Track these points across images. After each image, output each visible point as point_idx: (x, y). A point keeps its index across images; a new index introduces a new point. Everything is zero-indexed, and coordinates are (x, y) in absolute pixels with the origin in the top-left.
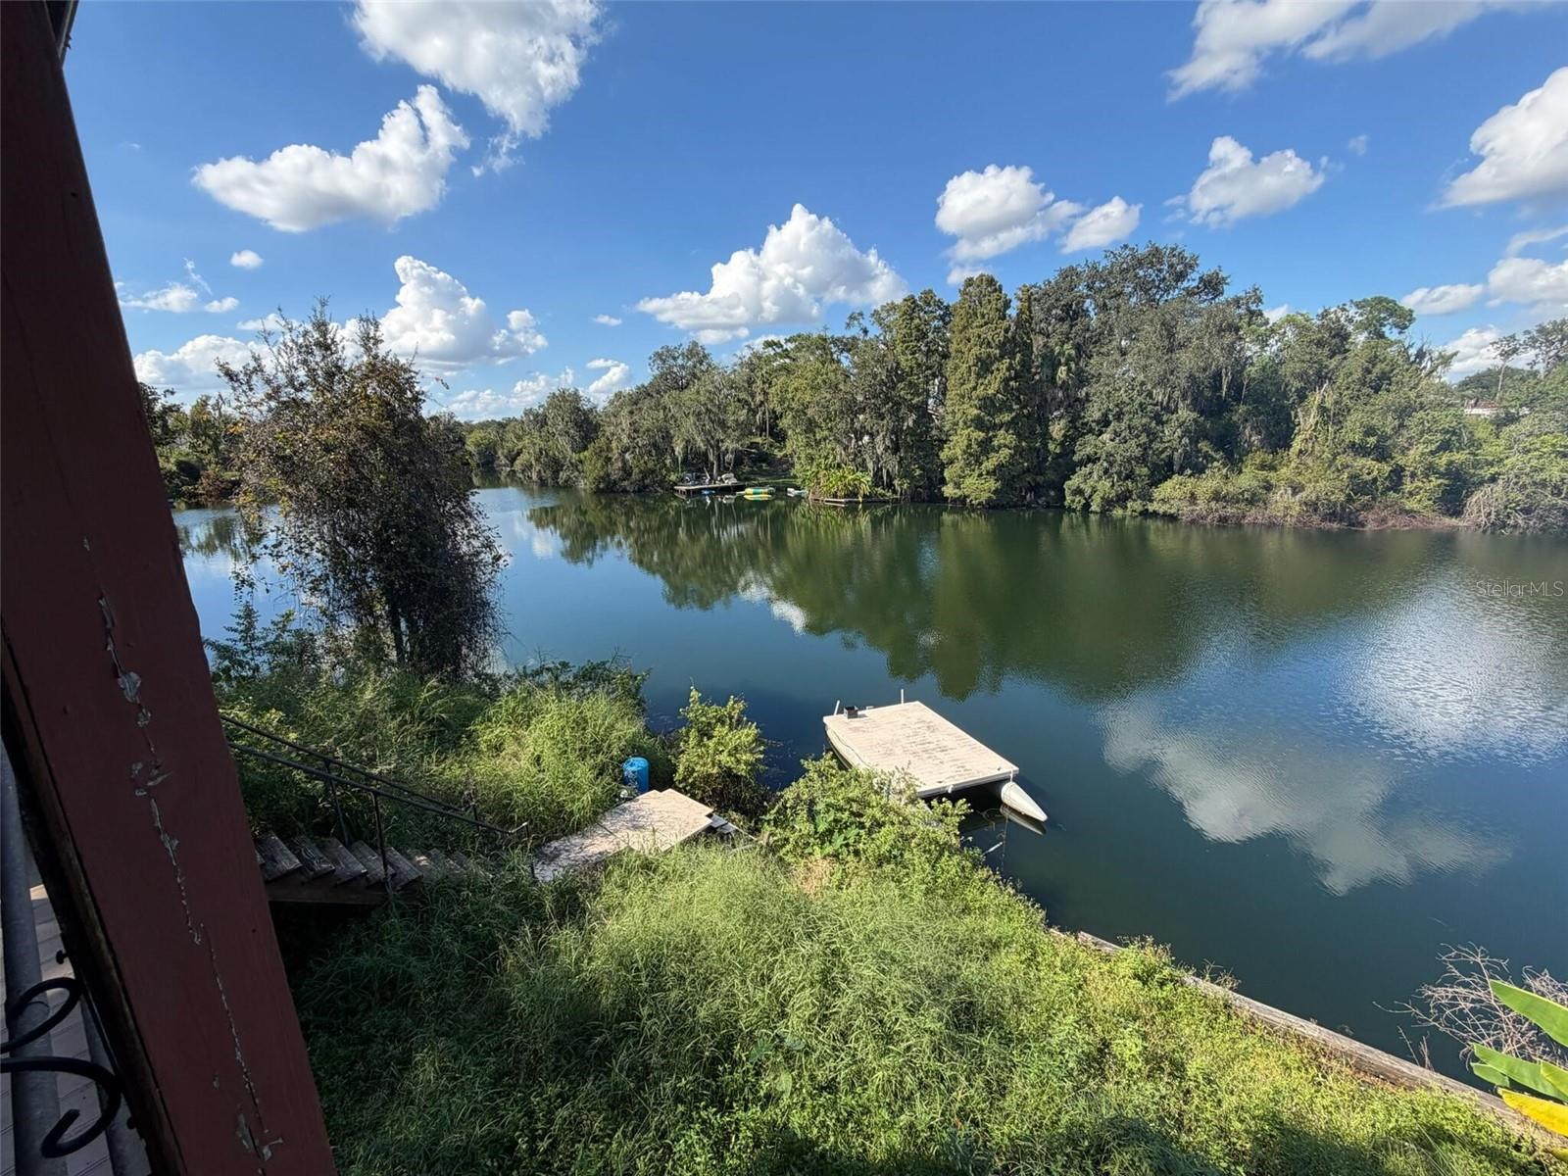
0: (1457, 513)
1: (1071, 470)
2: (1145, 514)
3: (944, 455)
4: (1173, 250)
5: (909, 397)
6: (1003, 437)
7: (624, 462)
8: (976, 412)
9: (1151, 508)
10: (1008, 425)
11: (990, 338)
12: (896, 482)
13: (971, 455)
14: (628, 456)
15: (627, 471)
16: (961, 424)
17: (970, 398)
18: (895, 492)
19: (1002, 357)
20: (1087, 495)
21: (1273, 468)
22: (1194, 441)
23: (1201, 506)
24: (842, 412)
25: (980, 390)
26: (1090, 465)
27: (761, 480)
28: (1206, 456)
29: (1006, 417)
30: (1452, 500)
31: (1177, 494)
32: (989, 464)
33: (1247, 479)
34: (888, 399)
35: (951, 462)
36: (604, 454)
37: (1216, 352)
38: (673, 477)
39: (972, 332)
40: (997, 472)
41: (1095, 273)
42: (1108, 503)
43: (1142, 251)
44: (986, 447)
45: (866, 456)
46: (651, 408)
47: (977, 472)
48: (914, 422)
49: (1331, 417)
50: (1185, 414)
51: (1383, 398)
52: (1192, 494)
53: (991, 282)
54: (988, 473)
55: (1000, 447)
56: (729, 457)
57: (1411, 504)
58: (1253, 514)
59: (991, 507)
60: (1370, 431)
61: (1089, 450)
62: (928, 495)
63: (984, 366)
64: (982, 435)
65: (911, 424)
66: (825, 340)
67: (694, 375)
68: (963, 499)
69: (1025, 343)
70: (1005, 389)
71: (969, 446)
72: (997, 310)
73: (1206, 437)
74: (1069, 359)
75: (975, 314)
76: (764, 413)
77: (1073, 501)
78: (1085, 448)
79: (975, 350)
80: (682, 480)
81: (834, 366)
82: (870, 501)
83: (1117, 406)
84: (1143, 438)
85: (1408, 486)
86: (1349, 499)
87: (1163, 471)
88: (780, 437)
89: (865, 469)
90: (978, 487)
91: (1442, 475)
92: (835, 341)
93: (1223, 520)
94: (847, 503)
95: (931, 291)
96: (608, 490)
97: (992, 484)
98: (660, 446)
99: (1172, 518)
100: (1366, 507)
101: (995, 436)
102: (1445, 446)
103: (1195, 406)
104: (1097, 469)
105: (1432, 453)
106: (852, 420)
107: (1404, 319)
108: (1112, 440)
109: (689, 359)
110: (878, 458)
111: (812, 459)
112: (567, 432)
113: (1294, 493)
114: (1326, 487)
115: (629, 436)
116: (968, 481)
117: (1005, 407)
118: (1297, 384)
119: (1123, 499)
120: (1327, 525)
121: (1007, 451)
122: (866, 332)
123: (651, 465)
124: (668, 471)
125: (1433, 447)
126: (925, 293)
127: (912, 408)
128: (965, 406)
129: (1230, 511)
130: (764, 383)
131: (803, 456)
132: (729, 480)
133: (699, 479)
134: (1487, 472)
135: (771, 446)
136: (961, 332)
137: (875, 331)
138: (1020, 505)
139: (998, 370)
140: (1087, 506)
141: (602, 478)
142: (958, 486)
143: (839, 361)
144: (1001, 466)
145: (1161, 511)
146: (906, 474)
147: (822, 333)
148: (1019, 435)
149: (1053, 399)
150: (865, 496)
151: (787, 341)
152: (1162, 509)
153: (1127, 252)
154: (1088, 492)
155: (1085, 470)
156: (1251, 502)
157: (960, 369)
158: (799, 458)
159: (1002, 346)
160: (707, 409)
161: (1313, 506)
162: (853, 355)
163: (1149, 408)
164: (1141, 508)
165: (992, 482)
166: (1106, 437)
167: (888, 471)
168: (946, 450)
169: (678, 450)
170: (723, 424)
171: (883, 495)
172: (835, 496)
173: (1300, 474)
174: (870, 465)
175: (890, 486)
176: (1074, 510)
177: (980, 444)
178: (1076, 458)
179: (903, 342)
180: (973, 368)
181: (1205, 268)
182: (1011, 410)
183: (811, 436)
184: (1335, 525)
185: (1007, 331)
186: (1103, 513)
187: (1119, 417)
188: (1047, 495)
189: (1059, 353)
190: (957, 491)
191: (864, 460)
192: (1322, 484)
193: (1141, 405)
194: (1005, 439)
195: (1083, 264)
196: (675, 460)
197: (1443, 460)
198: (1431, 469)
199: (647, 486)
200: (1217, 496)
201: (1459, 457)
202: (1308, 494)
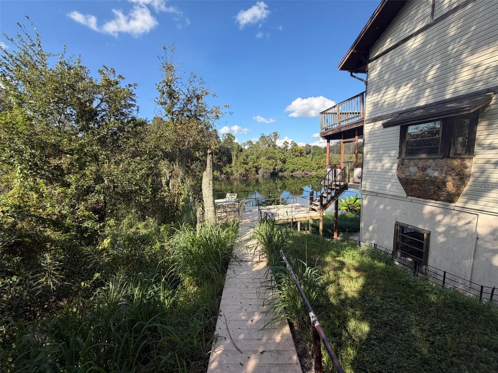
21: (231, 167)
30: (257, 172)
33: (228, 170)
49: (237, 157)
58: (232, 177)
85: (251, 170)
86: (245, 173)
91: (255, 168)
100: (248, 174)
113: (237, 172)
114: (242, 171)
120: (243, 178)
125: (253, 163)
134: (260, 167)
161: (240, 174)
184: (245, 178)
197: (254, 165)
198: (253, 167)
201: (256, 164)
202: (239, 172)
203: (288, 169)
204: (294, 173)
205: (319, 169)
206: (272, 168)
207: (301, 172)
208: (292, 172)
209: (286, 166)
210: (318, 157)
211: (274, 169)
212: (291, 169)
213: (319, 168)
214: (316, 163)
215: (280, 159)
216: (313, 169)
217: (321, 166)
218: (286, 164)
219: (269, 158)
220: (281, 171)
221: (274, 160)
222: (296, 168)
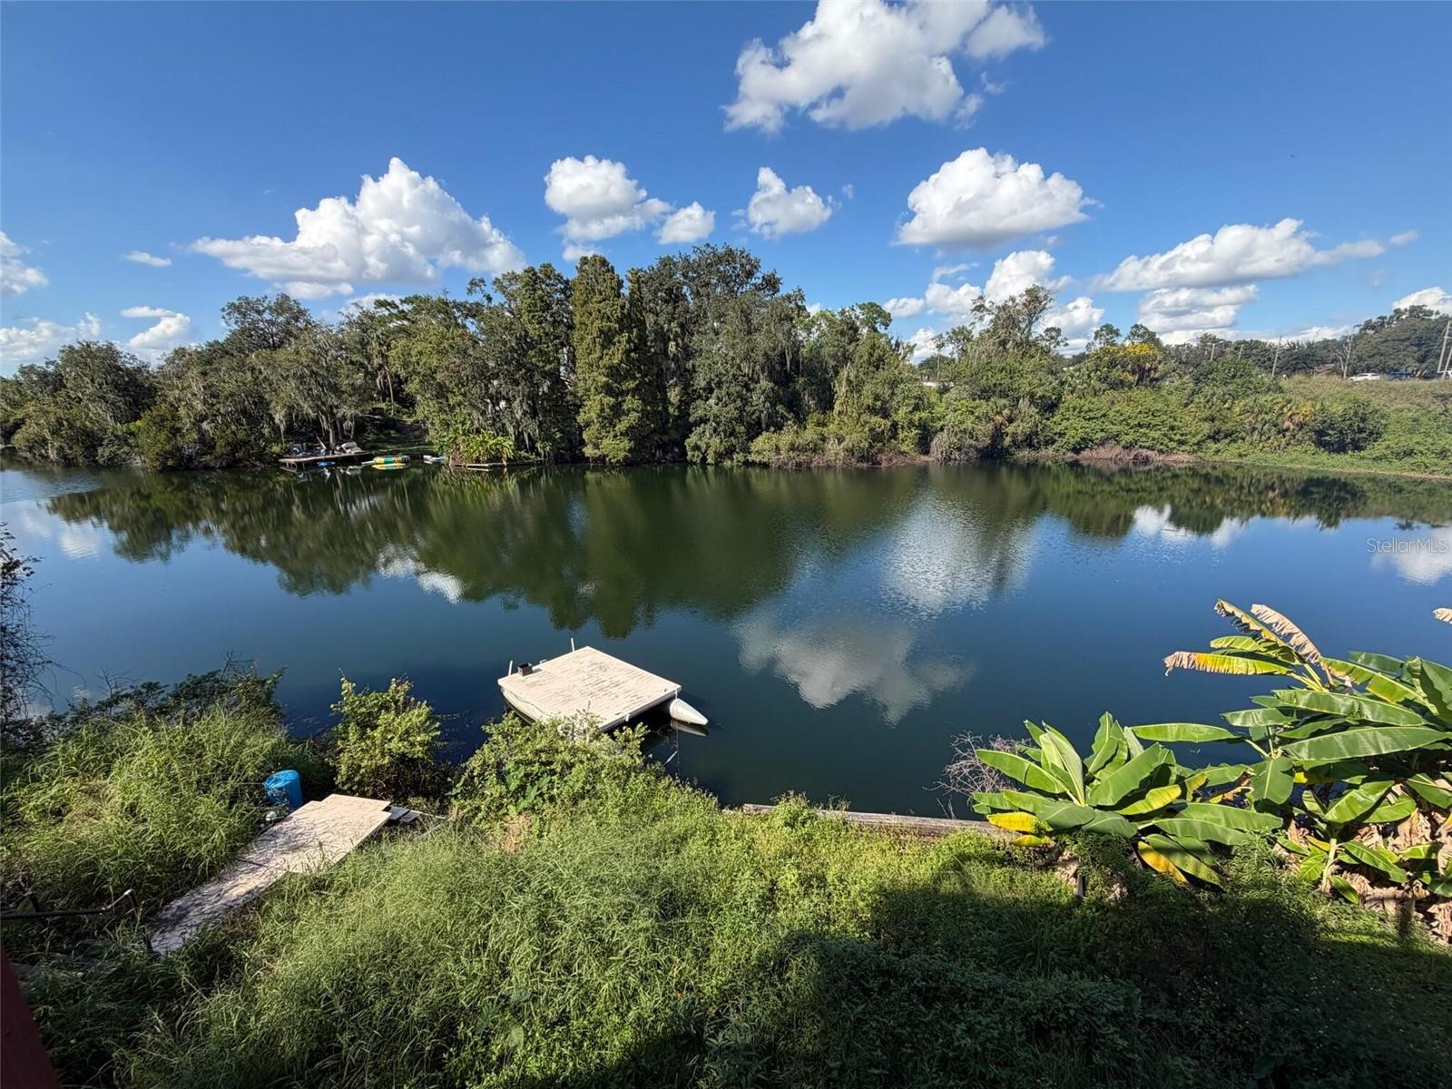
0: (927, 452)
1: (688, 429)
2: (747, 463)
3: (581, 418)
4: (742, 252)
5: (541, 364)
6: (631, 402)
7: (202, 433)
8: (605, 379)
9: (750, 459)
10: (633, 392)
11: (609, 313)
12: (538, 445)
13: (605, 418)
14: (205, 425)
15: (206, 444)
16: (593, 390)
17: (598, 367)
18: (538, 454)
19: (621, 331)
20: (703, 450)
21: (825, 425)
22: (773, 405)
23: (783, 455)
24: (474, 377)
25: (606, 360)
26: (702, 425)
27: (391, 448)
28: (783, 417)
29: (632, 384)
30: (924, 444)
31: (767, 447)
32: (622, 426)
33: (810, 434)
34: (520, 366)
35: (588, 425)
36: (168, 424)
37: (780, 336)
38: (276, 449)
39: (592, 306)
40: (631, 431)
41: (688, 265)
42: (720, 456)
43: (721, 250)
44: (617, 411)
45: (505, 421)
46: (233, 369)
47: (612, 434)
48: (549, 388)
49: (855, 387)
50: (765, 383)
51: (882, 374)
52: (777, 446)
53: (604, 262)
54: (622, 434)
55: (629, 411)
56: (348, 424)
57: (904, 448)
58: (817, 460)
59: (628, 465)
60: (877, 398)
61: (700, 412)
62: (570, 457)
63: (607, 339)
64: (613, 400)
65: (546, 389)
66: (446, 304)
67: (290, 333)
68: (602, 459)
69: (639, 320)
70: (628, 360)
71: (602, 410)
72: (612, 288)
73: (781, 402)
74: (676, 336)
75: (593, 290)
76: (385, 377)
77: (693, 456)
78: (698, 410)
79: (597, 323)
80: (289, 452)
81: (461, 331)
82: (515, 465)
83: (717, 376)
84: (739, 403)
85: (901, 436)
86: (871, 446)
87: (755, 429)
88: (408, 403)
89: (505, 433)
90: (614, 446)
91: (917, 428)
92: (458, 306)
93: (799, 465)
94: (491, 467)
95: (549, 265)
96: (179, 468)
97: (626, 444)
98: (253, 410)
99: (765, 466)
100: (881, 451)
101: (624, 401)
102: (916, 408)
103: (771, 378)
104: (709, 428)
105: (911, 412)
106: (486, 385)
107: (887, 320)
108: (717, 404)
109: (279, 314)
110: (517, 422)
111: (448, 425)
112: (103, 398)
113: (840, 443)
114: (856, 438)
115: (205, 401)
116: (605, 442)
117: (629, 376)
118: (832, 363)
119: (730, 452)
120: (860, 465)
121: (635, 414)
122: (489, 299)
123: (241, 435)
124: (268, 441)
125: (910, 409)
126: (544, 266)
127: (545, 375)
128: (595, 374)
129: (803, 458)
130: (380, 344)
131: (437, 421)
132: (352, 450)
133: (311, 450)
134: (938, 425)
135: (398, 412)
136: (582, 306)
137: (499, 299)
138: (652, 461)
139: (619, 342)
140: (704, 459)
141: (169, 453)
142: (596, 446)
143: (464, 327)
144: (631, 428)
145: (758, 460)
146: (548, 437)
147: (442, 297)
148: (643, 400)
149: (668, 369)
150: (509, 460)
151: (403, 302)
152: (757, 458)
153: (710, 250)
154: (704, 447)
155: (700, 429)
156: (815, 450)
157: (585, 339)
158: (433, 424)
159: (619, 321)
160: (312, 372)
161: (850, 451)
162: (479, 321)
163: (740, 378)
164: (743, 459)
165: (626, 441)
166: (712, 401)
167: (529, 434)
168: (582, 414)
169: (279, 416)
170: (335, 389)
171: (528, 458)
172: (478, 461)
173: (841, 429)
174: (511, 430)
175: (533, 449)
176: (695, 463)
177: (612, 408)
178: (691, 419)
179: (529, 312)
180: (597, 340)
181: (764, 270)
182: (635, 378)
183: (443, 400)
184: (865, 465)
185: (623, 307)
186: (716, 464)
187: (719, 385)
188: (673, 452)
189: (668, 331)
190: (596, 451)
191: (504, 425)
192: (854, 435)
193: (734, 375)
194: (633, 403)
195: (677, 255)
196: (276, 429)
197: (916, 417)
198: (911, 423)
199: (240, 460)
200: (793, 448)
201: (924, 415)
202: (847, 443)
203: (1061, 435)
204: (1086, 453)
205: (1216, 441)
206: (984, 430)
207: (1118, 449)
208: (1077, 450)
209: (1056, 423)
210: (1220, 391)
211: (998, 434)
212: (1073, 437)
213: (1214, 437)
214: (1207, 413)
215: (1032, 395)
216: (1181, 443)
217: (1229, 426)
218: (1057, 418)
219: (985, 394)
220: (1029, 441)
221: (1003, 401)
222: (1100, 435)
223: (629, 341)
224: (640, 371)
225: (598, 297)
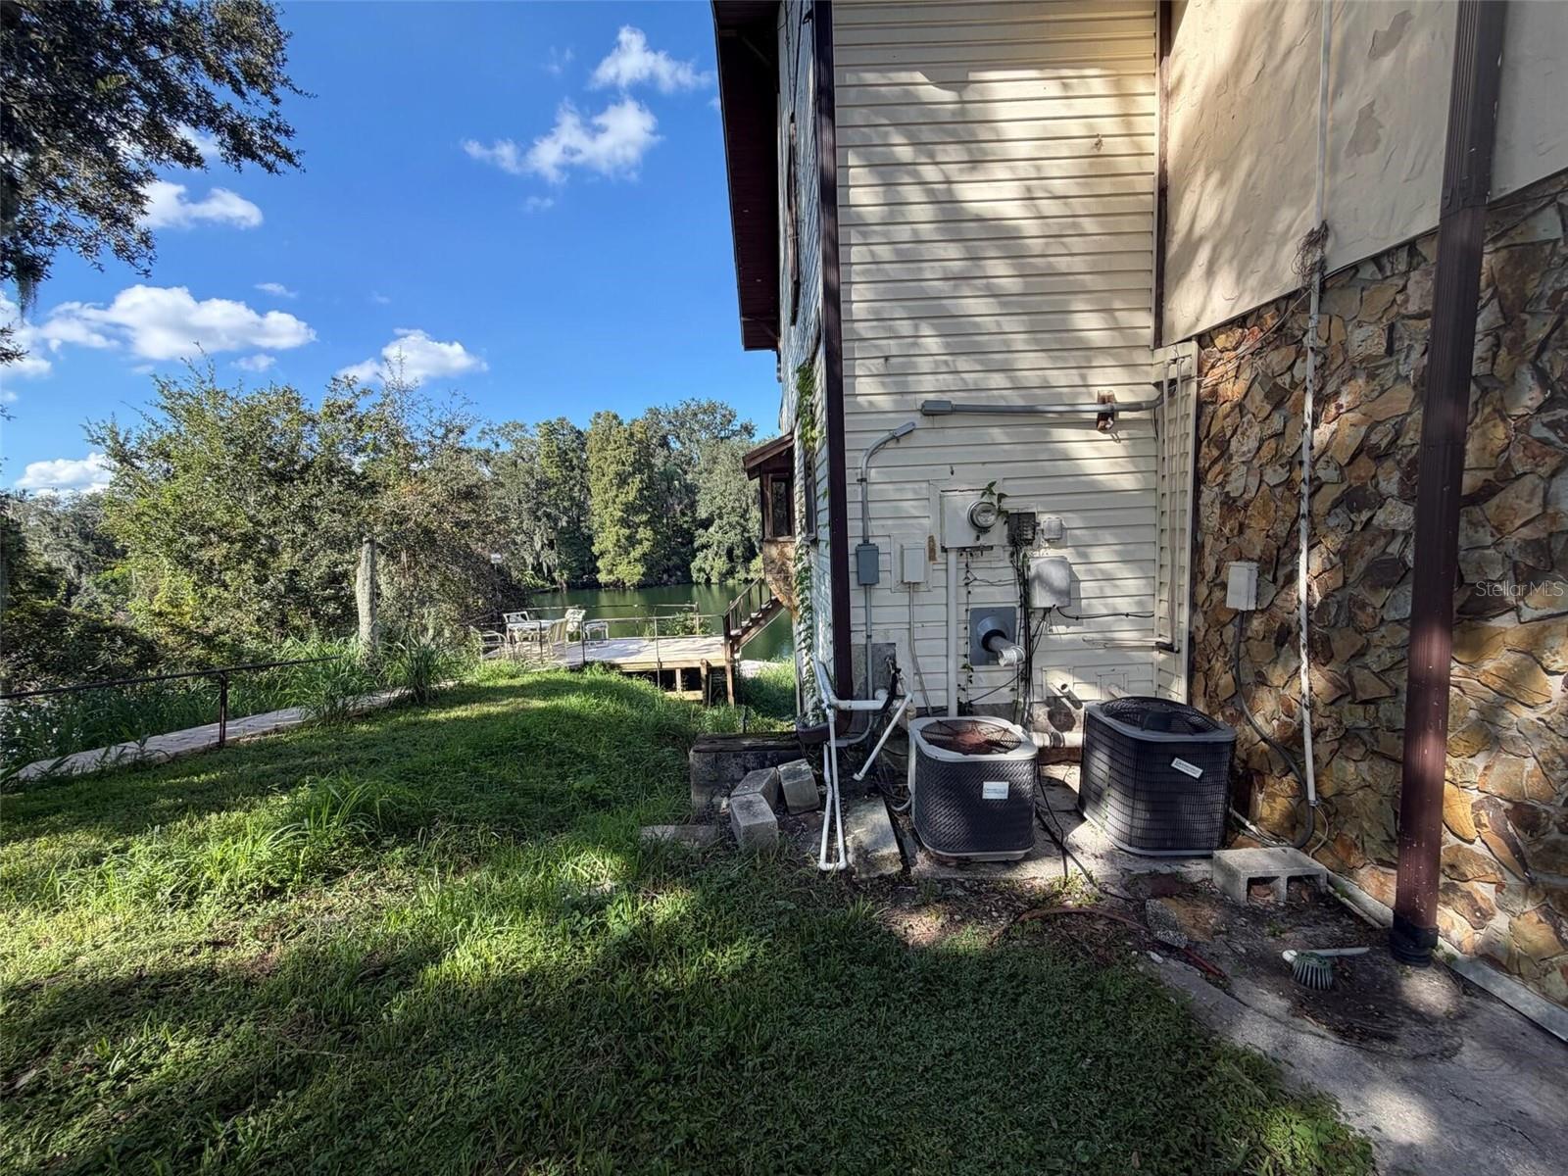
1: (693, 554)
2: (747, 581)
3: (595, 549)
4: (723, 406)
6: (644, 533)
8: (620, 514)
10: (646, 524)
11: (623, 459)
12: (556, 574)
13: (620, 547)
16: (608, 523)
17: (614, 502)
18: (555, 582)
19: (634, 473)
20: (707, 572)
25: (622, 498)
26: (705, 551)
29: (644, 518)
32: (636, 553)
35: (602, 554)
39: (609, 453)
40: (643, 558)
42: (723, 576)
43: (703, 403)
44: (632, 541)
45: (526, 553)
47: (627, 561)
53: (616, 417)
54: (635, 561)
55: (642, 540)
59: (640, 587)
61: (703, 540)
62: (584, 583)
63: (622, 480)
64: (627, 531)
65: (565, 524)
68: (616, 583)
69: (648, 463)
70: (641, 497)
71: (618, 540)
75: (608, 440)
77: (698, 577)
78: (701, 537)
79: (613, 467)
83: (717, 509)
84: (737, 530)
87: (751, 552)
89: (524, 564)
90: (630, 572)
95: (564, 419)
97: (640, 569)
101: (637, 532)
104: (710, 553)
108: (718, 532)
110: (537, 554)
116: (620, 568)
117: (641, 510)
119: (731, 572)
121: (648, 543)
122: (497, 445)
126: (560, 420)
127: (562, 511)
128: (611, 510)
136: (597, 453)
137: (508, 446)
138: (659, 583)
139: (633, 482)
140: (708, 580)
142: (610, 572)
144: (644, 554)
146: (563, 566)
148: (655, 531)
152: (756, 576)
153: (694, 404)
154: (708, 569)
155: (703, 554)
157: (601, 481)
159: (633, 465)
163: (737, 510)
164: (743, 578)
165: (640, 567)
166: (713, 530)
167: (547, 565)
168: (597, 544)
171: (544, 586)
175: (551, 577)
176: (700, 583)
177: (626, 538)
178: (694, 546)
180: (614, 481)
181: (740, 418)
182: (647, 512)
185: (634, 454)
186: (720, 583)
187: (720, 516)
188: (676, 575)
190: (610, 576)
193: (732, 508)
195: (661, 407)
223: (642, 481)
224: (651, 506)
225: (613, 445)
